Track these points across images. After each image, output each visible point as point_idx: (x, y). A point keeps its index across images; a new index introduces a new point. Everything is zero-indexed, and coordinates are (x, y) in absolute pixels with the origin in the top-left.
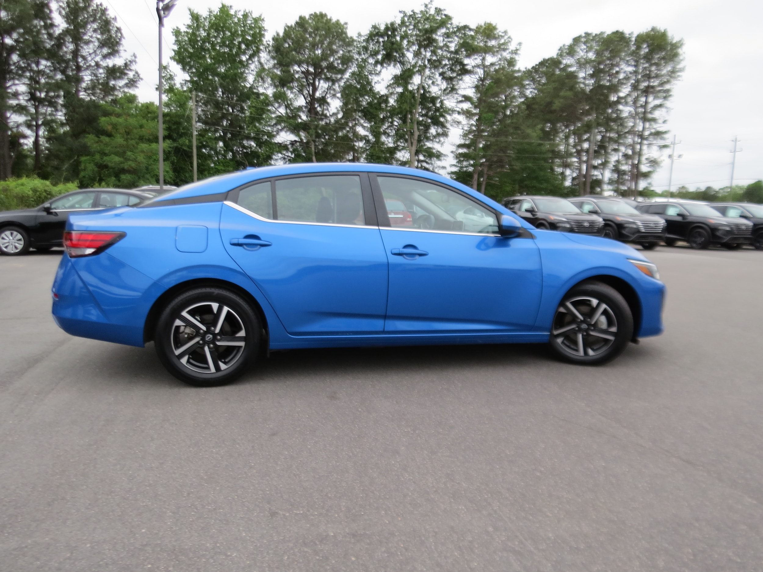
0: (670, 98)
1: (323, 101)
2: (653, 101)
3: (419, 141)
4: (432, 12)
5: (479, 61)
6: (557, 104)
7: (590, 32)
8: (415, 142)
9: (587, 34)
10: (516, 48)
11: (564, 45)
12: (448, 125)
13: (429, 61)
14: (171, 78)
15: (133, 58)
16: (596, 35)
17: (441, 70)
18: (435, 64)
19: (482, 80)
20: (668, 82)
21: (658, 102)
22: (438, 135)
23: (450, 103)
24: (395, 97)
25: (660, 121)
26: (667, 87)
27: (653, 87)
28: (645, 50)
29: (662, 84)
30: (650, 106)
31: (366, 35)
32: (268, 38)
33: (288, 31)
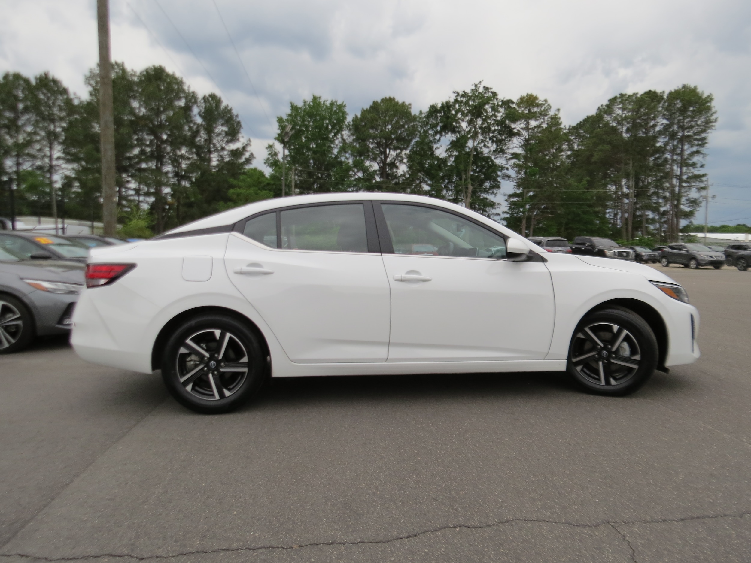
0: (706, 145)
1: (393, 165)
2: (688, 149)
3: (474, 192)
4: (481, 90)
5: (523, 126)
6: (596, 157)
7: (624, 93)
8: (469, 195)
9: (622, 95)
10: (555, 113)
11: (602, 106)
12: (499, 179)
13: (481, 128)
14: (276, 154)
15: (249, 142)
16: (629, 96)
17: (491, 135)
18: (486, 130)
19: (527, 140)
20: (704, 131)
21: (694, 149)
22: (492, 187)
23: (499, 161)
24: (452, 159)
25: (698, 166)
26: (703, 135)
27: (688, 136)
28: (679, 104)
29: (698, 133)
30: (687, 153)
31: (426, 113)
32: (349, 119)
33: (364, 113)
